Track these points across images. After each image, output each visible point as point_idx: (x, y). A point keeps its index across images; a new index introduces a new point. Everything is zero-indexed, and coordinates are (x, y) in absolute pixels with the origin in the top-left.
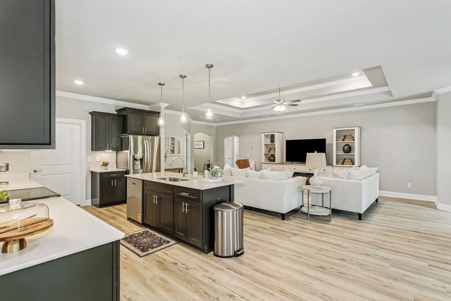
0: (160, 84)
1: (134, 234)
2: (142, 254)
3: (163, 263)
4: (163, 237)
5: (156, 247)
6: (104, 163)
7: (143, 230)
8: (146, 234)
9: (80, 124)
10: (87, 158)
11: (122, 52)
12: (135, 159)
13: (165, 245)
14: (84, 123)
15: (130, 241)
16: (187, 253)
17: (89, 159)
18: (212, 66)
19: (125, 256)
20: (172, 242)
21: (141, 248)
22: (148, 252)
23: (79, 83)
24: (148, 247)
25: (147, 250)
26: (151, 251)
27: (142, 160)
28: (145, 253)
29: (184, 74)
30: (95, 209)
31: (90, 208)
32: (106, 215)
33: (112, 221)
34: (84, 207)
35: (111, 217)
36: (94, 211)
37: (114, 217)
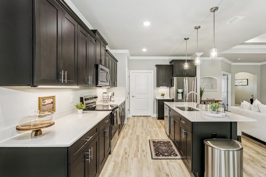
0: (185, 39)
1: (161, 141)
2: (154, 157)
3: (160, 171)
4: (176, 150)
5: (166, 156)
6: (162, 94)
7: (168, 141)
8: (168, 144)
9: (151, 73)
10: (154, 91)
11: (147, 24)
12: (178, 93)
13: (173, 157)
14: (152, 71)
15: (155, 145)
16: (183, 171)
17: (155, 91)
18: (217, 8)
19: (145, 154)
20: (179, 157)
21: (157, 152)
22: (158, 157)
23: (144, 50)
24: (161, 154)
25: (159, 156)
26: (161, 157)
27: (182, 93)
28: (156, 157)
29: (197, 25)
30: (156, 120)
31: (154, 119)
32: (157, 125)
33: (157, 129)
34: (152, 117)
35: (159, 126)
36: (154, 121)
37: (161, 127)
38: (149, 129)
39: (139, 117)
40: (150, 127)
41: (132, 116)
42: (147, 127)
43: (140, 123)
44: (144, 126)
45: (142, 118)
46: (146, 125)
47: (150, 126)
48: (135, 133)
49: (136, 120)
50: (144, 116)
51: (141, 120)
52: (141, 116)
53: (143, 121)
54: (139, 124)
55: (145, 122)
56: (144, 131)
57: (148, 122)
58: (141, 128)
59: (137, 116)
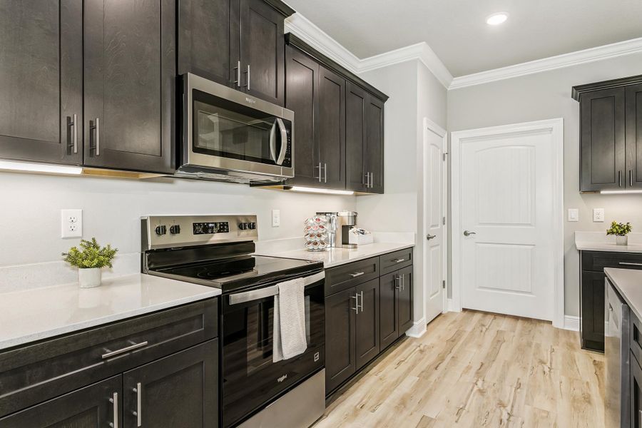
30: (571, 346)
31: (563, 339)
32: (571, 381)
33: (563, 406)
34: (557, 331)
35: (578, 393)
36: (560, 350)
37: (588, 399)
38: (508, 393)
39: (489, 319)
40: (519, 386)
41: (464, 310)
42: (502, 379)
43: (480, 346)
44: (491, 375)
45: (504, 324)
46: (507, 365)
47: (525, 380)
48: (421, 403)
49: (469, 329)
50: (517, 318)
51: (489, 337)
52: (504, 316)
53: (498, 341)
54: (473, 355)
55: (506, 352)
56: (474, 401)
57: (521, 350)
58: (470, 377)
59: (486, 313)
